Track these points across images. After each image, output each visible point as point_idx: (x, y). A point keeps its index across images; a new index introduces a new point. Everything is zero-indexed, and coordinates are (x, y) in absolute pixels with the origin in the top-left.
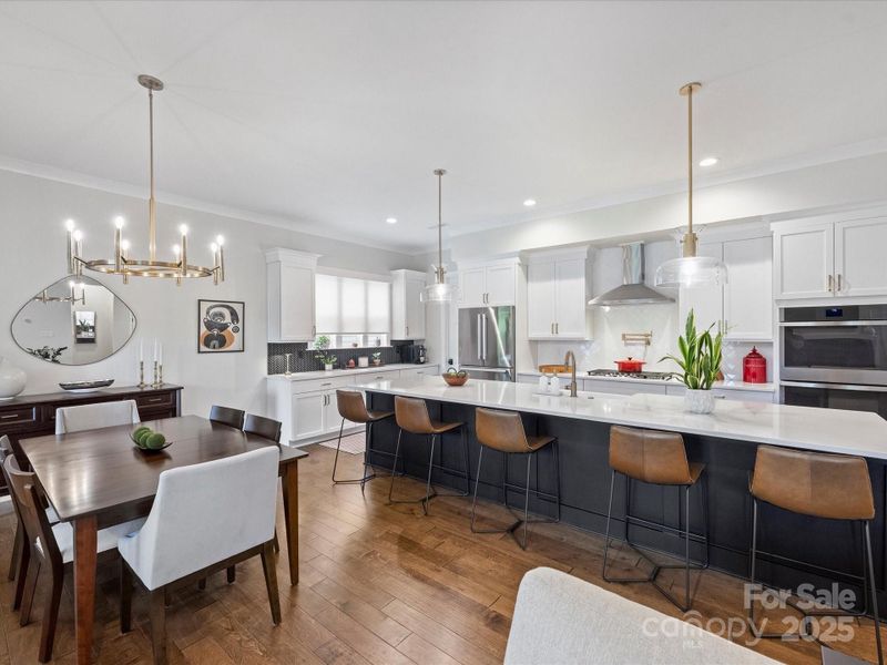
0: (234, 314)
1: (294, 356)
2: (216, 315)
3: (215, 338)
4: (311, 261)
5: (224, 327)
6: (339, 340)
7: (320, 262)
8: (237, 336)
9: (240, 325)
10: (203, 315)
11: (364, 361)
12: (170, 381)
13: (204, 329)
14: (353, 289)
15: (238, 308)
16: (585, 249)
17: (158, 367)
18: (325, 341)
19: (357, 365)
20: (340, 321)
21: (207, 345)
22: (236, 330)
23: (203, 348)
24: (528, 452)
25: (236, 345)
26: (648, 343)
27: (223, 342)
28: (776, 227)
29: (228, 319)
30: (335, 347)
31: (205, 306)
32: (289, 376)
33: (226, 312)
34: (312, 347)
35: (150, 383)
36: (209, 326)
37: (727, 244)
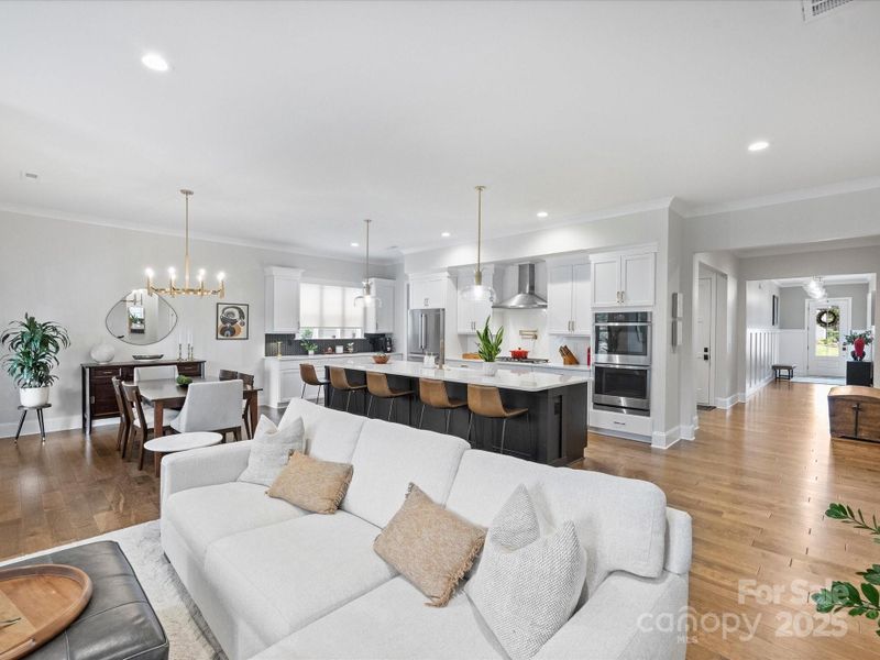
0: (241, 312)
1: (284, 343)
2: (228, 313)
3: (227, 329)
4: (297, 274)
5: (234, 322)
6: (321, 333)
7: (303, 275)
8: (243, 329)
9: (245, 321)
10: (220, 314)
11: (340, 349)
12: (197, 357)
13: (220, 323)
14: (333, 294)
15: (244, 309)
16: (493, 266)
17: (190, 349)
18: (308, 333)
19: (334, 351)
20: (321, 318)
21: (223, 334)
22: (243, 324)
23: (219, 336)
24: (391, 397)
25: (242, 335)
26: (536, 337)
27: (233, 332)
28: (593, 258)
29: (237, 316)
30: (317, 338)
31: (221, 307)
32: (280, 357)
33: (236, 312)
34: (299, 337)
35: (185, 358)
36: (224, 320)
37: (575, 266)
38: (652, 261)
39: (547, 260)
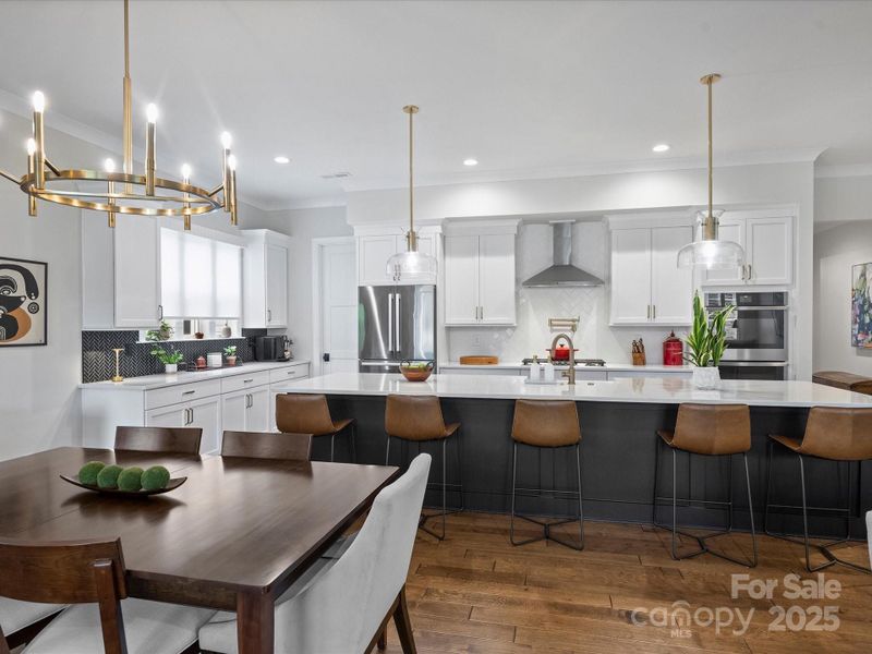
0: (30, 281)
2: (2, 282)
5: (15, 303)
8: (36, 320)
9: (40, 301)
11: (215, 359)
15: (37, 272)
16: (516, 224)
18: (164, 330)
19: (207, 364)
22: (35, 308)
25: (34, 334)
26: (575, 328)
27: (13, 329)
29: (21, 290)
33: (19, 279)
34: (144, 338)
37: (655, 230)
38: (787, 228)
39: (611, 219)
